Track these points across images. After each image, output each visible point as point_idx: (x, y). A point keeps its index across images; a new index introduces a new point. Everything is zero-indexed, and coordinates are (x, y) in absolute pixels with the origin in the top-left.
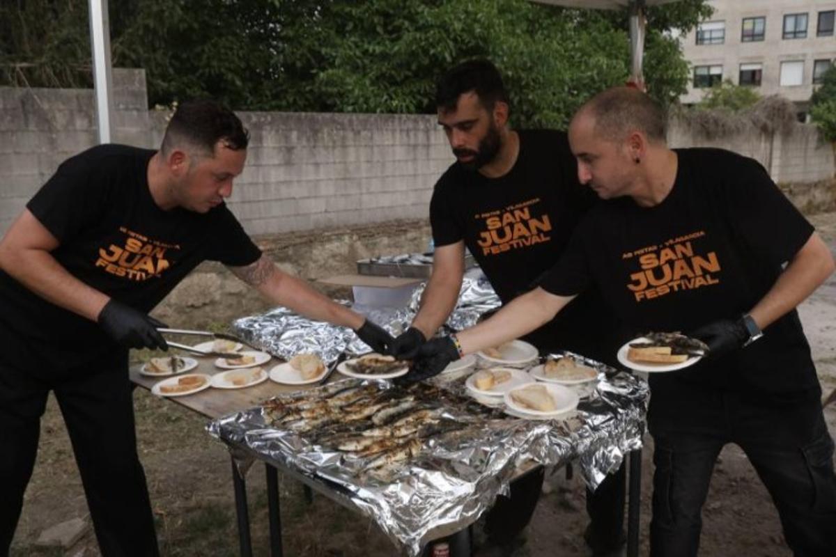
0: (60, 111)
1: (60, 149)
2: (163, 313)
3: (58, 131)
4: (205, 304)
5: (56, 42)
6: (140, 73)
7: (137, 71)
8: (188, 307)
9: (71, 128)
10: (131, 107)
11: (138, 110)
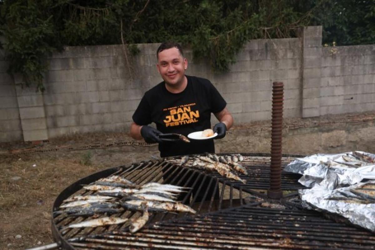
0: (281, 49)
1: (279, 68)
2: (317, 149)
3: (279, 59)
4: (338, 146)
5: (283, 16)
6: (320, 28)
7: (318, 27)
8: (330, 147)
9: (285, 57)
10: (314, 46)
11: (317, 47)
